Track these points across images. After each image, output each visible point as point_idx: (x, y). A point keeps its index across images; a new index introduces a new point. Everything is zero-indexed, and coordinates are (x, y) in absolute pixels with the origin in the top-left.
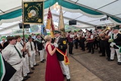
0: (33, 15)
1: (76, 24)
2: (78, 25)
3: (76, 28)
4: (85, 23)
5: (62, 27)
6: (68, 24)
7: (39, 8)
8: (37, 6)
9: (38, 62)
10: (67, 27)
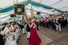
0: (20, 11)
1: (40, 14)
7: (22, 7)
9: (22, 34)
10: (36, 16)
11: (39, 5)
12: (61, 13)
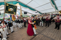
0: (11, 10)
1: (27, 14)
2: (28, 14)
3: (27, 15)
4: (30, 14)
5: (21, 15)
6: (24, 13)
8: (14, 7)
10: (23, 15)
11: (26, 6)
12: (41, 14)
